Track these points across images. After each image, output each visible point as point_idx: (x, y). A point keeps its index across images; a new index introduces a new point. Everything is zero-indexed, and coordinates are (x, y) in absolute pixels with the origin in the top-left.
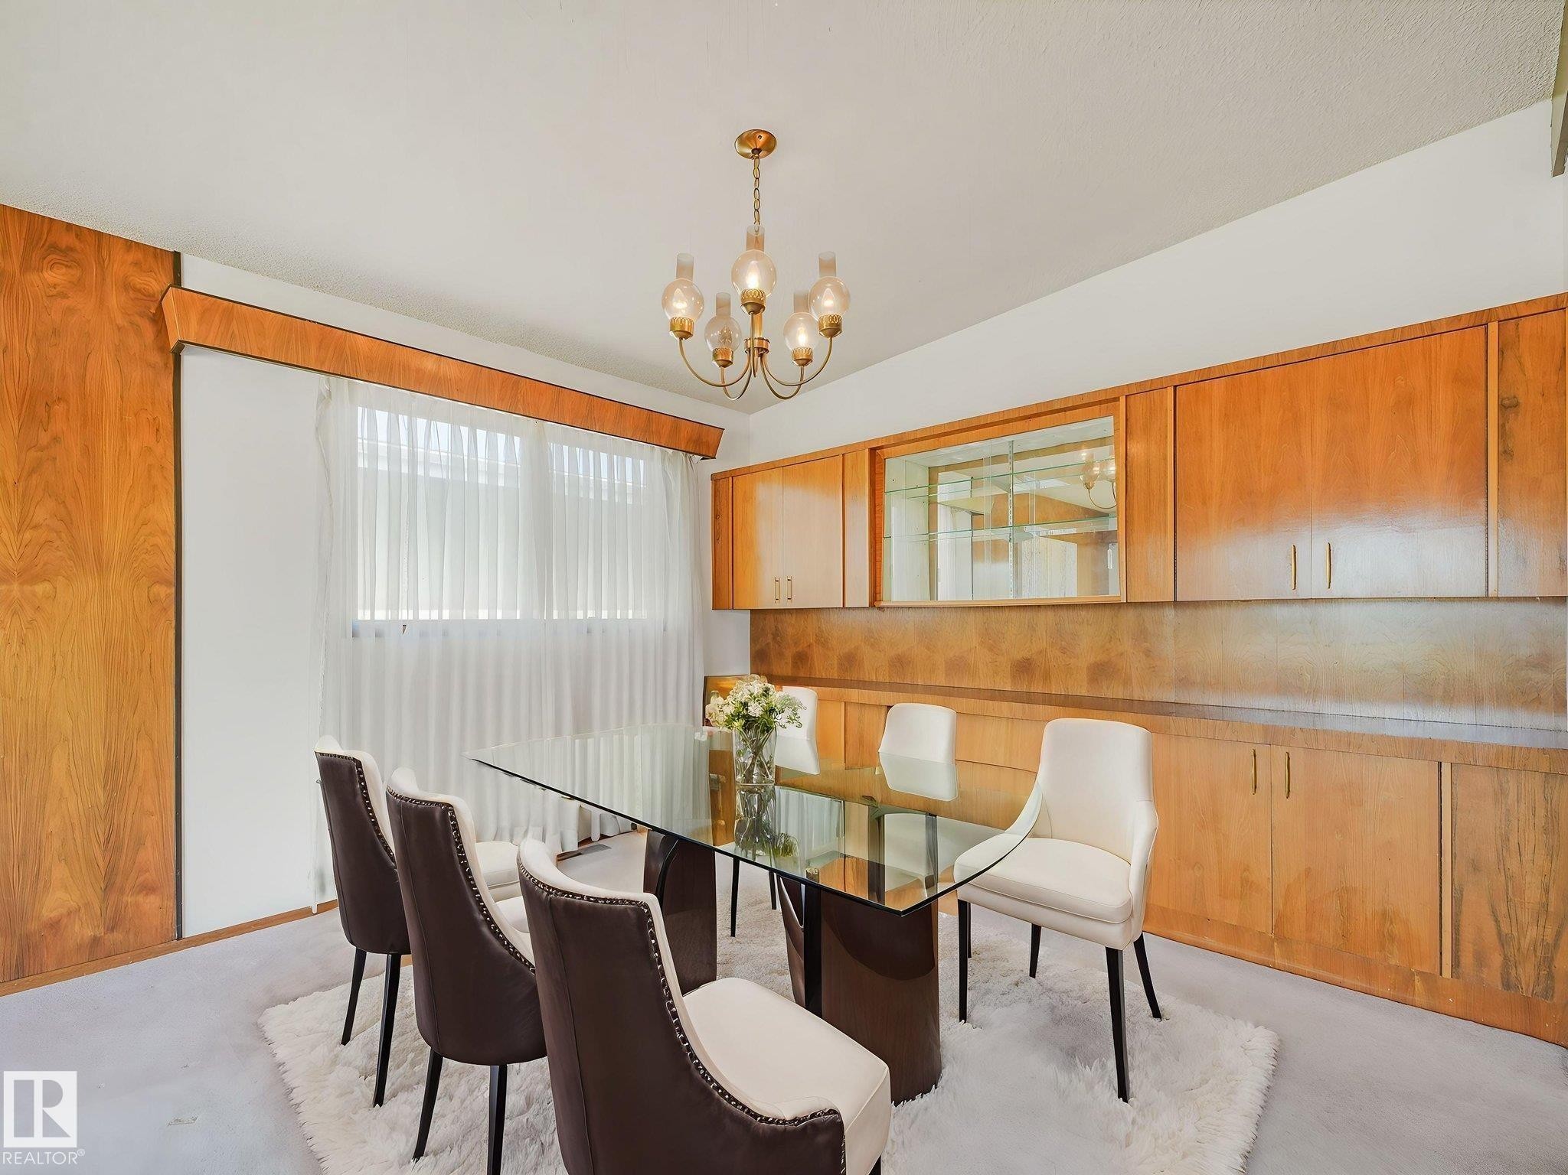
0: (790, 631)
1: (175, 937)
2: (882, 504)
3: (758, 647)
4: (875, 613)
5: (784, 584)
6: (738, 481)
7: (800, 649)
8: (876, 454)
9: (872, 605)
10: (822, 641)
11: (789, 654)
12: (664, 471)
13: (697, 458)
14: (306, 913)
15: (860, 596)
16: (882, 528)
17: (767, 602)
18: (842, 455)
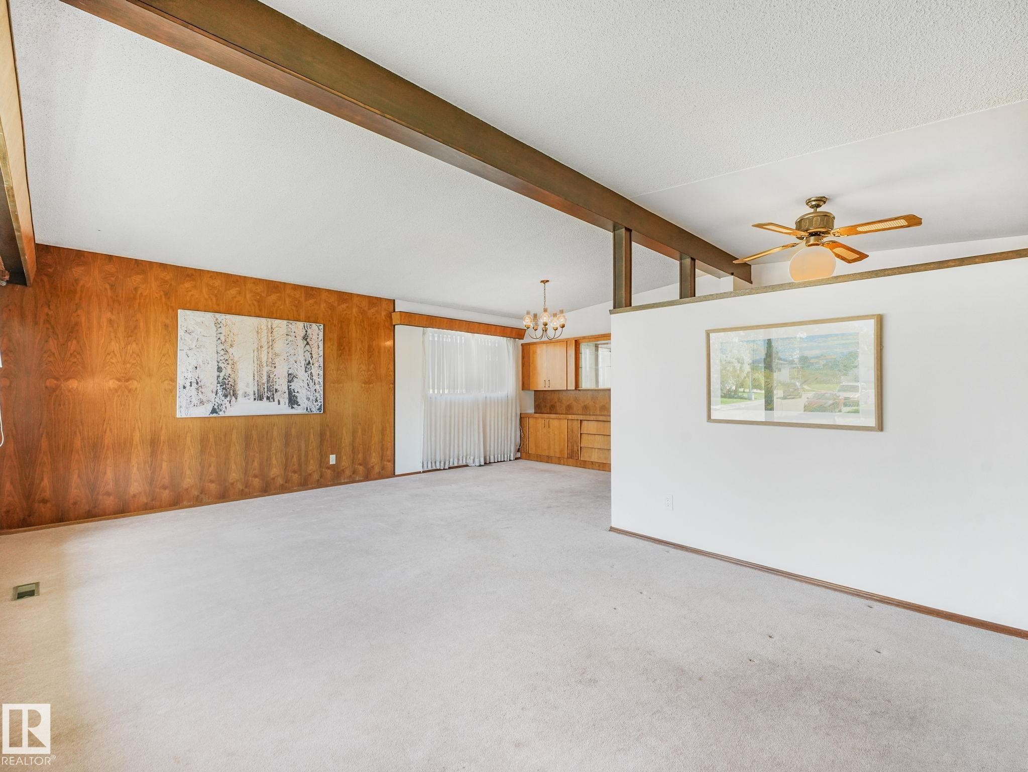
0: (549, 397)
1: (393, 475)
2: (579, 358)
3: (537, 403)
4: (577, 392)
5: (547, 382)
6: (531, 347)
7: (552, 404)
8: (577, 343)
9: (576, 389)
10: (559, 400)
11: (548, 405)
12: (507, 345)
13: (517, 340)
14: (420, 473)
15: (572, 386)
16: (579, 365)
17: (541, 387)
18: (566, 342)
